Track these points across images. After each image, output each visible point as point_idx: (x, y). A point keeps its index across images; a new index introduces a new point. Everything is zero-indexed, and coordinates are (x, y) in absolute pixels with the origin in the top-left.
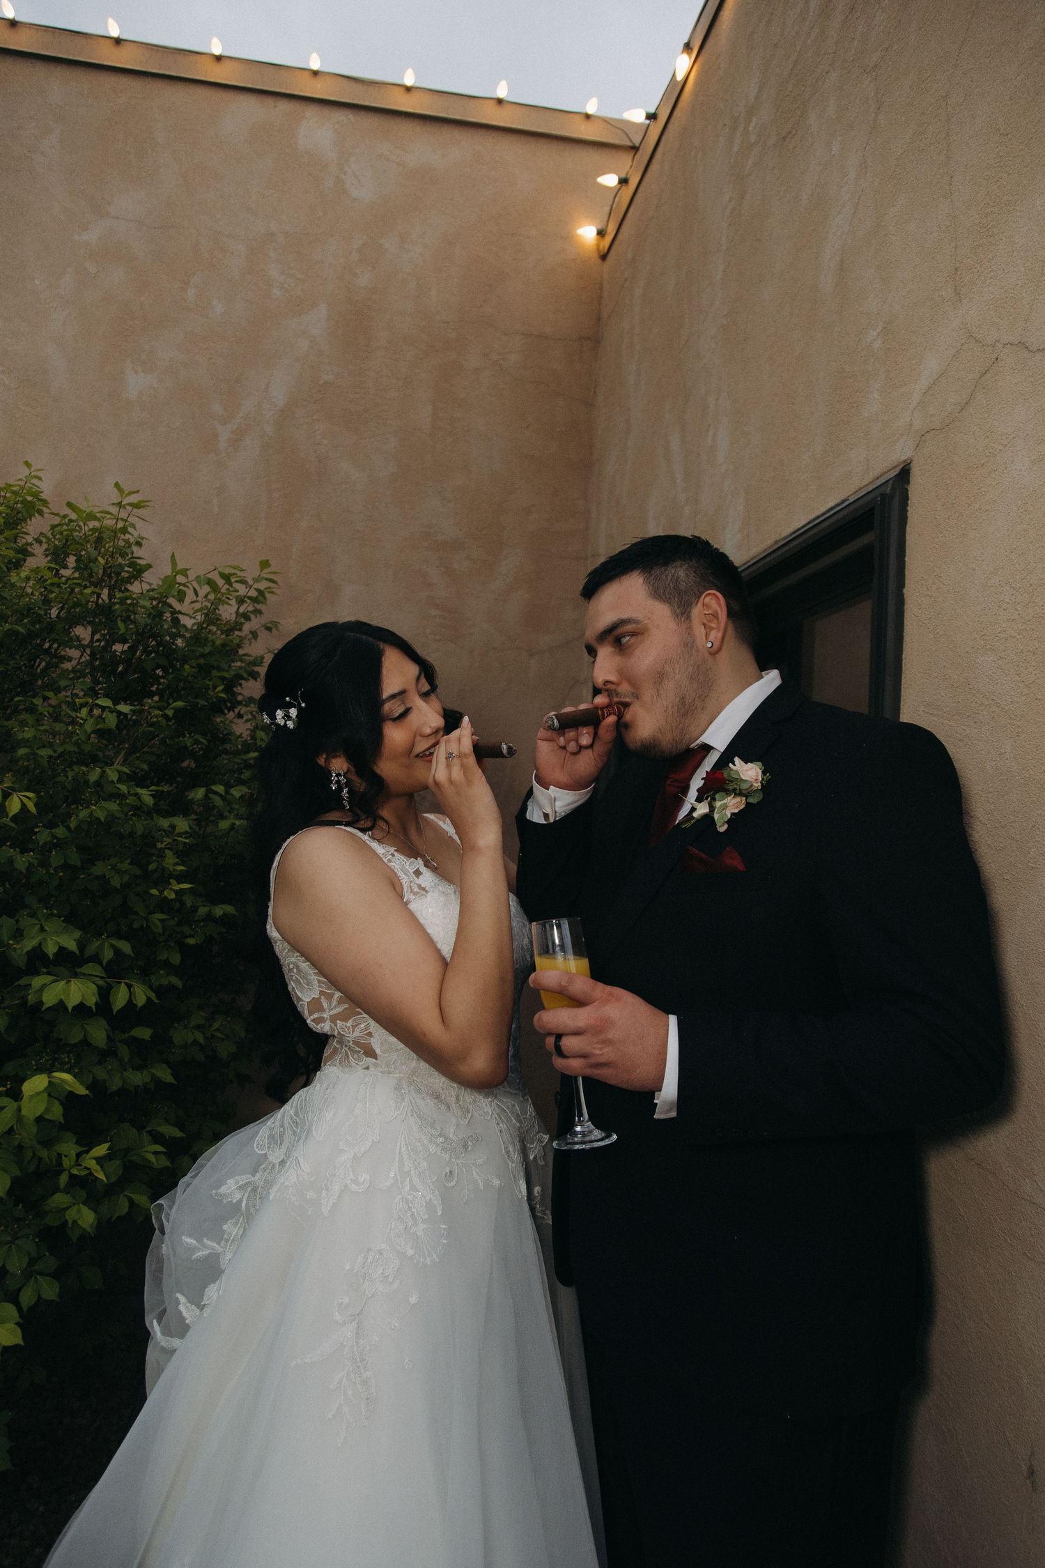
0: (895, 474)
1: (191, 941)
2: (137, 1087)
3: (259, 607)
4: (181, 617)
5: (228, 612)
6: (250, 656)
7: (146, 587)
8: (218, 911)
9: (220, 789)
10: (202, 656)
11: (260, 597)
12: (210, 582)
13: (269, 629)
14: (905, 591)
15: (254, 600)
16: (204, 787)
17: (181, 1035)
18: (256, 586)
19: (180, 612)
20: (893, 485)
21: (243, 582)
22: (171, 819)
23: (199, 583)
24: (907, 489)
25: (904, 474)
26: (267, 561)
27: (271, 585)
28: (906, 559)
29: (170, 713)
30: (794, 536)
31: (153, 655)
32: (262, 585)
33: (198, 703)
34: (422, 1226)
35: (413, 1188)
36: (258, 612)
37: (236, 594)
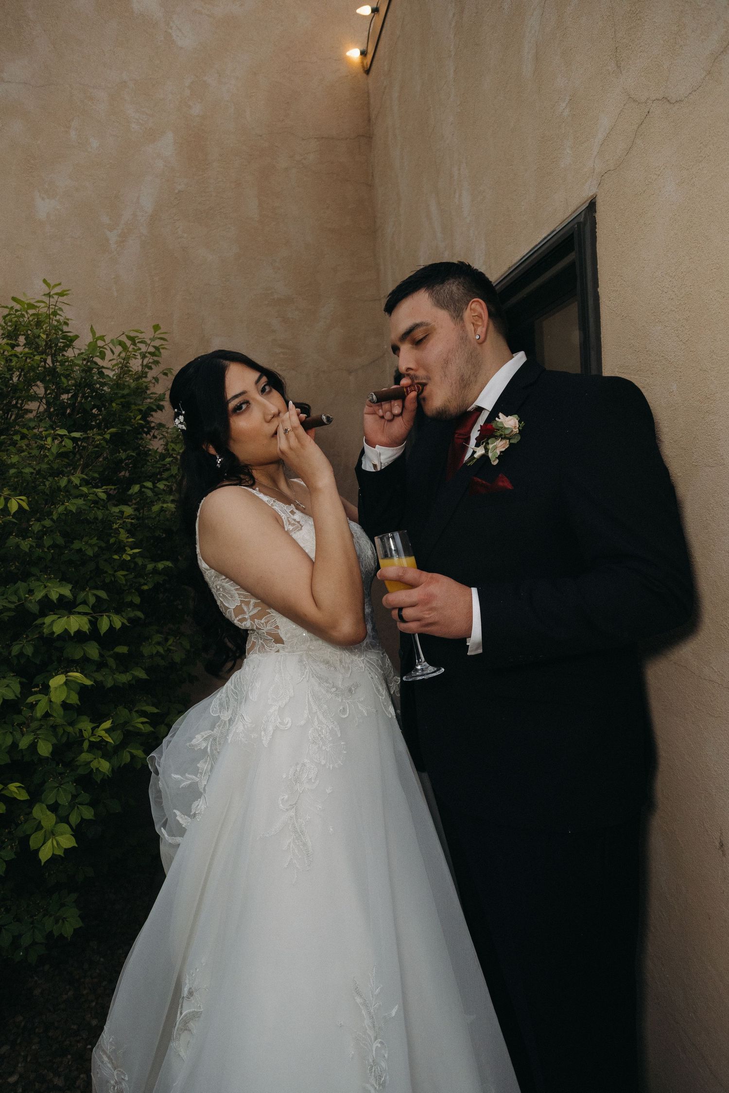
0: (586, 207)
1: (145, 587)
2: (124, 683)
3: (156, 358)
4: (104, 370)
5: (136, 365)
6: (156, 394)
7: (77, 352)
8: (161, 566)
9: (149, 484)
10: (123, 396)
11: (157, 351)
12: (121, 343)
13: (165, 374)
14: (599, 290)
15: (153, 355)
16: (138, 484)
17: (147, 650)
18: (153, 344)
19: (103, 367)
20: (585, 214)
21: (143, 342)
22: (119, 507)
23: (114, 345)
24: (595, 217)
25: (592, 206)
26: (158, 325)
27: (162, 342)
28: (598, 267)
29: (107, 437)
30: (521, 262)
31: (89, 399)
32: (157, 343)
33: (126, 429)
34: (329, 745)
35: (320, 722)
36: (157, 363)
37: (140, 351)
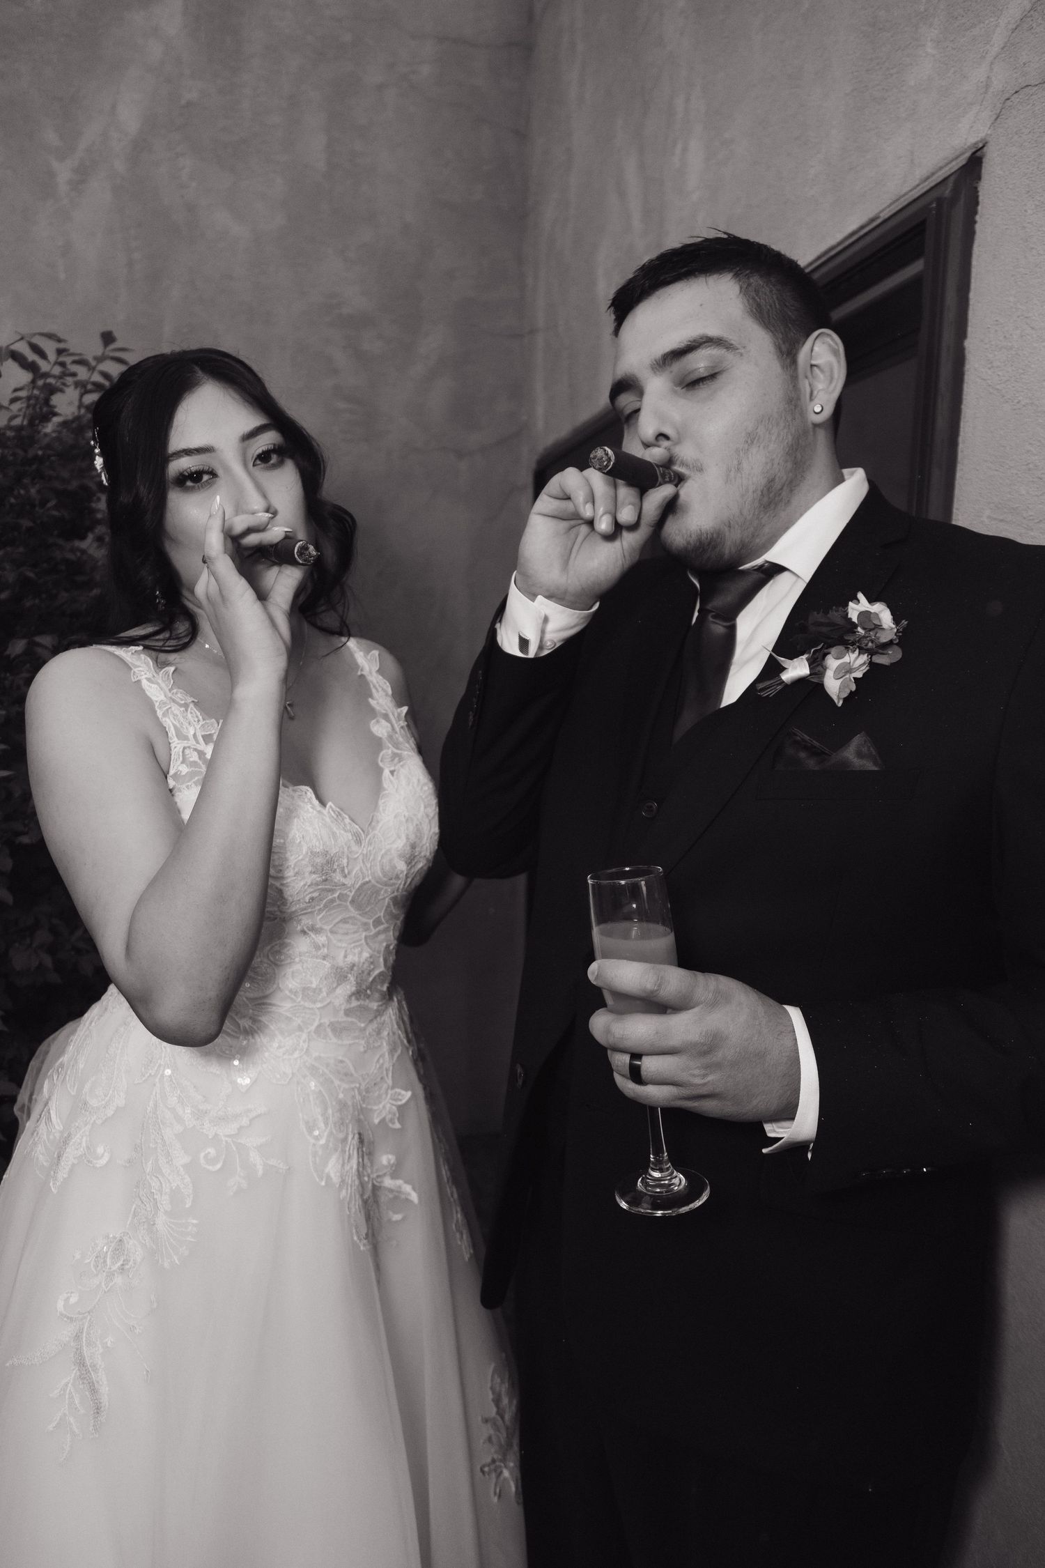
0: (960, 165)
14: (967, 343)
16: (23, 637)
18: (100, 367)
20: (956, 181)
21: (81, 362)
24: (976, 188)
25: (973, 165)
28: (971, 295)
32: (109, 367)
37: (75, 379)
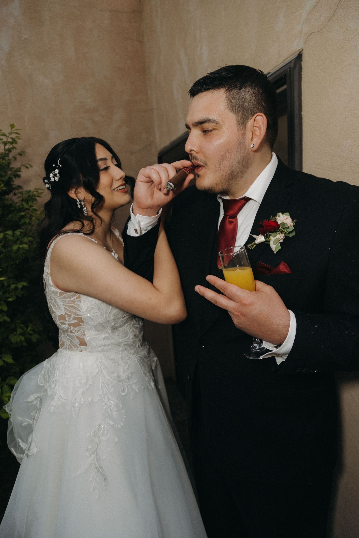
3: (15, 145)
11: (14, 141)
13: (20, 155)
15: (11, 143)
18: (10, 136)
21: (4, 135)
26: (14, 124)
27: (16, 135)
32: (14, 136)
34: (115, 413)
35: (109, 399)
36: (14, 148)
